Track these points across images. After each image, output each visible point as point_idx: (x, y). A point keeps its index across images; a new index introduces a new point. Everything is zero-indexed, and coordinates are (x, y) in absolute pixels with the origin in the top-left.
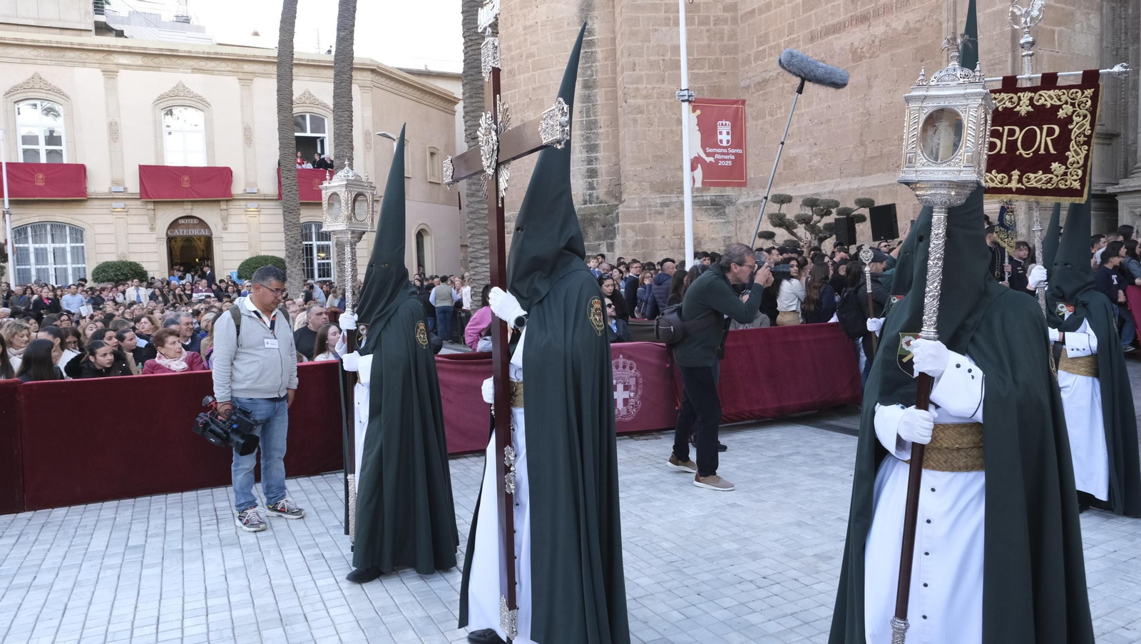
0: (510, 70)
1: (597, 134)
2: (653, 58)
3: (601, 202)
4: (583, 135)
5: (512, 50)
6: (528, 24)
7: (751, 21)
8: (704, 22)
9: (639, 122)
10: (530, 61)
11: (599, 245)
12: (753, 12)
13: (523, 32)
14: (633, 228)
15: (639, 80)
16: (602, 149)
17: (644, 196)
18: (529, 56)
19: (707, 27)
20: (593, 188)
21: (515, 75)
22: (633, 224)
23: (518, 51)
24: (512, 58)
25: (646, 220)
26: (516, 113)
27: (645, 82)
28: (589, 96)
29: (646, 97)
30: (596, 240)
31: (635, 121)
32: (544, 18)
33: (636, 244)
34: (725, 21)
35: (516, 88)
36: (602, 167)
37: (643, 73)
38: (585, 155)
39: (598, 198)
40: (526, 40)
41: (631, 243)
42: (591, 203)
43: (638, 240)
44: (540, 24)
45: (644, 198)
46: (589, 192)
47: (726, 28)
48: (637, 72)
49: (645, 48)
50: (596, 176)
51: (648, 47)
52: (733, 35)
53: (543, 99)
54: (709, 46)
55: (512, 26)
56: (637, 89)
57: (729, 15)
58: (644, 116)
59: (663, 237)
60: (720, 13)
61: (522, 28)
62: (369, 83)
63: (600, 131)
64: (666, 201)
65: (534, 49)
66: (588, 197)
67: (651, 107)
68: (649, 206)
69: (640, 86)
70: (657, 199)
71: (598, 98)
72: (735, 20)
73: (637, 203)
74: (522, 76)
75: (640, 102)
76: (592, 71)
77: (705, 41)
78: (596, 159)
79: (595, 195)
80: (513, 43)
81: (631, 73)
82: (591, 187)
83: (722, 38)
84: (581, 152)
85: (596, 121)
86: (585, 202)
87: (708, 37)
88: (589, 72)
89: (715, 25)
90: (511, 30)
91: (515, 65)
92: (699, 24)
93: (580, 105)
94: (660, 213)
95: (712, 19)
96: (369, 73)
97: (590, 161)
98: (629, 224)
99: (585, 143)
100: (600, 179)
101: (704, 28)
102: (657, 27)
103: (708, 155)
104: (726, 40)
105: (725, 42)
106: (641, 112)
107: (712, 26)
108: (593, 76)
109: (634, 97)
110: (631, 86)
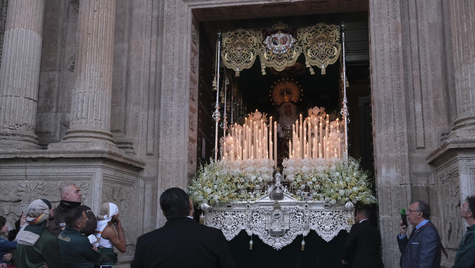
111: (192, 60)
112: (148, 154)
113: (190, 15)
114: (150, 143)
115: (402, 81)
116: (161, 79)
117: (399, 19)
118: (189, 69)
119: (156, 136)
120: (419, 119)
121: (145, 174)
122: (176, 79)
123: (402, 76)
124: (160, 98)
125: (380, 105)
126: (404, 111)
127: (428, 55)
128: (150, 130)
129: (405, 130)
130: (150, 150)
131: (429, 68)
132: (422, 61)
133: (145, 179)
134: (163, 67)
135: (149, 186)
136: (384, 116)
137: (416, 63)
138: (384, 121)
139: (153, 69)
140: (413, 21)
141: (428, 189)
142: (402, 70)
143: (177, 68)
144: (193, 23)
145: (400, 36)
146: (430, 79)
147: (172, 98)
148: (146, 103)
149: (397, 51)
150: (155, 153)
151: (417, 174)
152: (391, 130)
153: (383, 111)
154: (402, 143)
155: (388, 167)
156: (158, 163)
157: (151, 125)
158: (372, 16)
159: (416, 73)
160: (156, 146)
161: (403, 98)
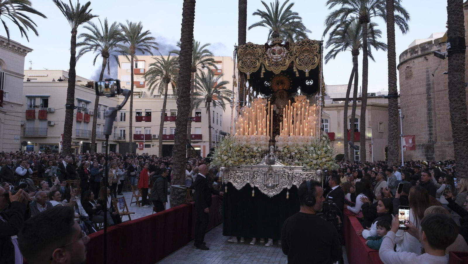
1: (432, 123)
2: (445, 104)
3: (434, 142)
4: (428, 123)
6: (412, 93)
9: (441, 121)
10: (413, 103)
11: (433, 154)
13: (411, 96)
14: (439, 151)
15: (441, 110)
16: (434, 127)
17: (443, 142)
18: (412, 102)
20: (431, 138)
22: (439, 149)
23: (410, 101)
24: (408, 102)
25: (443, 148)
26: (409, 117)
27: (442, 110)
28: (430, 113)
29: (443, 114)
30: (432, 153)
31: (439, 121)
33: (439, 155)
36: (433, 132)
37: (441, 108)
38: (429, 129)
39: (433, 141)
40: (412, 98)
41: (438, 155)
42: (431, 142)
43: (440, 154)
45: (442, 142)
46: (430, 139)
48: (440, 108)
49: (442, 101)
50: (432, 135)
51: (443, 101)
53: (416, 114)
56: (440, 113)
58: (442, 120)
59: (449, 153)
63: (433, 122)
64: (450, 143)
65: (414, 100)
66: (430, 141)
67: (444, 117)
68: (444, 144)
69: (441, 112)
70: (447, 142)
71: (432, 113)
73: (440, 144)
74: (411, 107)
75: (441, 116)
78: (432, 130)
79: (432, 140)
81: (438, 108)
82: (430, 138)
84: (427, 128)
85: (432, 119)
86: (429, 142)
88: (430, 106)
91: (409, 104)
93: (427, 115)
94: (448, 146)
96: (371, 106)
97: (430, 131)
98: (437, 149)
99: (428, 126)
100: (433, 136)
102: (446, 95)
103: (407, 145)
106: (441, 119)
108: (430, 107)
109: (439, 115)
110: (438, 112)
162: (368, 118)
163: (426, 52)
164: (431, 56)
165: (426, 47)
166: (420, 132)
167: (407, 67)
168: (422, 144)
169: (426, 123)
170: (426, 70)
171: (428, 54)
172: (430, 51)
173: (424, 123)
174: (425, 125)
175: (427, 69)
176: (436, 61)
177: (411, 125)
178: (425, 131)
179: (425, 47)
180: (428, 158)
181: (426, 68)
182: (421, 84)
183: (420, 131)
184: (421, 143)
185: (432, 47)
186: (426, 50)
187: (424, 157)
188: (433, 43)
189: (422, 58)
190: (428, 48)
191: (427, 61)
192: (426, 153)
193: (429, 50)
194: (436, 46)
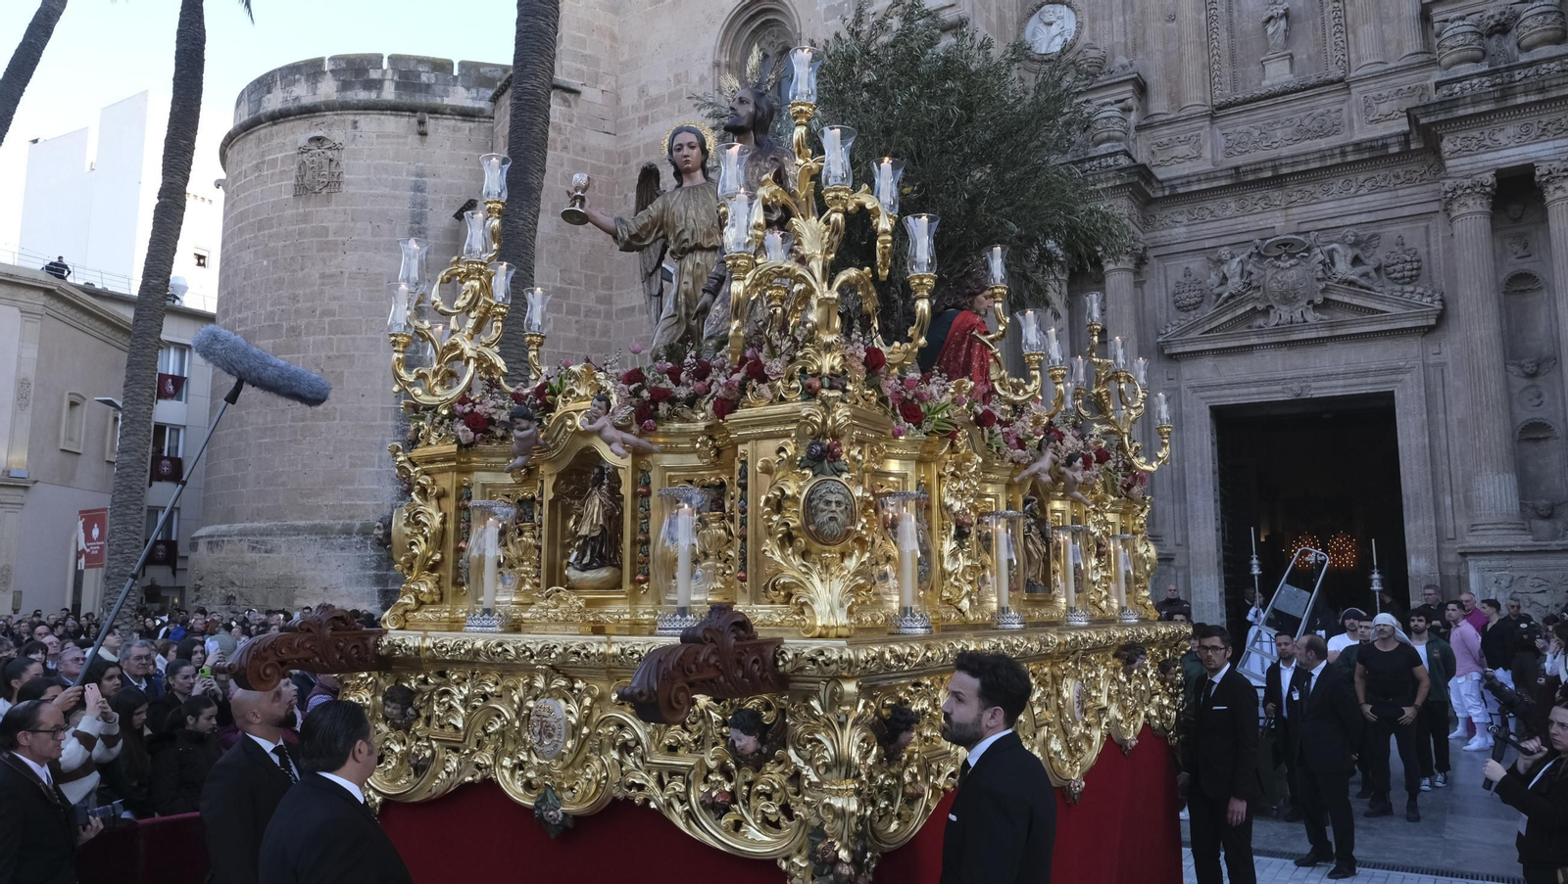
0: (292, 327)
4: (397, 427)
5: (298, 301)
6: (328, 272)
7: (630, 320)
8: (574, 311)
10: (327, 320)
12: (632, 309)
13: (318, 281)
18: (325, 313)
19: (577, 318)
21: (300, 334)
23: (309, 304)
24: (297, 312)
32: (354, 269)
34: (598, 314)
35: (299, 352)
40: (322, 292)
44: (346, 275)
47: (599, 322)
52: (605, 332)
53: (342, 373)
54: (577, 340)
55: (302, 269)
57: (602, 308)
60: (591, 304)
61: (317, 276)
62: (39, 309)
65: (334, 305)
72: (608, 315)
74: (311, 338)
76: (417, 346)
77: (574, 334)
80: (302, 292)
83: (593, 333)
87: (578, 330)
89: (586, 316)
90: (300, 274)
91: (302, 322)
92: (568, 313)
95: (583, 309)
96: (42, 294)
101: (574, 319)
104: (597, 335)
105: (597, 338)
107: (582, 318)
108: (418, 352)
111: (1213, 451)
112: (1179, 545)
113: (1208, 412)
114: (1179, 535)
115: (1430, 477)
116: (1184, 475)
117: (1425, 416)
118: (1211, 465)
119: (1185, 526)
120: (1449, 513)
121: (1176, 563)
122: (1199, 475)
123: (1429, 473)
124: (1185, 494)
125: (1408, 498)
126: (1432, 506)
127: (1457, 449)
128: (1177, 523)
129: (1433, 524)
130: (1179, 541)
131: (1459, 462)
132: (1452, 457)
133: (1176, 568)
134: (1186, 464)
135: (1180, 574)
136: (1412, 510)
137: (1445, 458)
138: (1412, 515)
139: (1175, 465)
140: (1441, 416)
141: (1459, 577)
142: (1429, 466)
143: (1199, 464)
144: (1211, 417)
145: (1427, 433)
146: (1460, 473)
147: (1196, 494)
148: (1170, 498)
149: (1424, 447)
150: (1185, 543)
151: (1448, 564)
152: (1420, 522)
153: (1412, 505)
154: (1431, 536)
155: (1417, 558)
156: (1188, 555)
157: (1177, 518)
158: (1397, 411)
159: (1445, 467)
160: (1186, 538)
161: (1431, 493)
162: (19, 357)
163: (421, 99)
164: (440, 122)
165: (424, 78)
166: (352, 465)
167: (311, 140)
168: (357, 524)
169: (391, 423)
170: (414, 178)
171: (434, 111)
172: (438, 100)
173: (379, 422)
174: (384, 436)
175: (418, 175)
176: (464, 153)
177: (301, 424)
178: (380, 459)
179: (419, 76)
180: (387, 591)
181: (413, 168)
182: (386, 238)
183: (350, 457)
184: (351, 517)
185: (451, 89)
186: (420, 91)
187: (366, 589)
188: (456, 73)
189: (399, 118)
190: (428, 86)
191: (423, 142)
192: (378, 567)
193: (434, 95)
194: (468, 89)
